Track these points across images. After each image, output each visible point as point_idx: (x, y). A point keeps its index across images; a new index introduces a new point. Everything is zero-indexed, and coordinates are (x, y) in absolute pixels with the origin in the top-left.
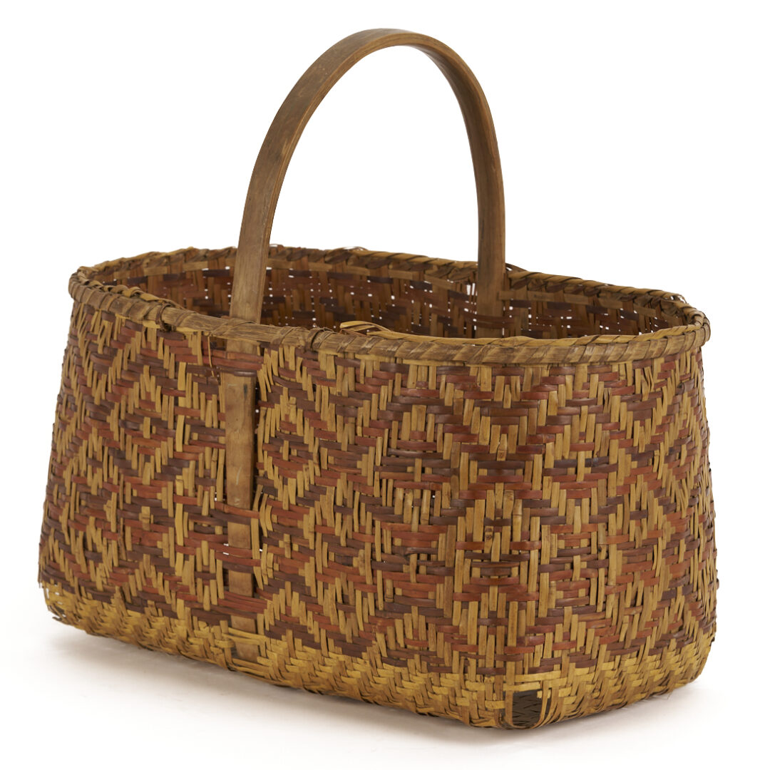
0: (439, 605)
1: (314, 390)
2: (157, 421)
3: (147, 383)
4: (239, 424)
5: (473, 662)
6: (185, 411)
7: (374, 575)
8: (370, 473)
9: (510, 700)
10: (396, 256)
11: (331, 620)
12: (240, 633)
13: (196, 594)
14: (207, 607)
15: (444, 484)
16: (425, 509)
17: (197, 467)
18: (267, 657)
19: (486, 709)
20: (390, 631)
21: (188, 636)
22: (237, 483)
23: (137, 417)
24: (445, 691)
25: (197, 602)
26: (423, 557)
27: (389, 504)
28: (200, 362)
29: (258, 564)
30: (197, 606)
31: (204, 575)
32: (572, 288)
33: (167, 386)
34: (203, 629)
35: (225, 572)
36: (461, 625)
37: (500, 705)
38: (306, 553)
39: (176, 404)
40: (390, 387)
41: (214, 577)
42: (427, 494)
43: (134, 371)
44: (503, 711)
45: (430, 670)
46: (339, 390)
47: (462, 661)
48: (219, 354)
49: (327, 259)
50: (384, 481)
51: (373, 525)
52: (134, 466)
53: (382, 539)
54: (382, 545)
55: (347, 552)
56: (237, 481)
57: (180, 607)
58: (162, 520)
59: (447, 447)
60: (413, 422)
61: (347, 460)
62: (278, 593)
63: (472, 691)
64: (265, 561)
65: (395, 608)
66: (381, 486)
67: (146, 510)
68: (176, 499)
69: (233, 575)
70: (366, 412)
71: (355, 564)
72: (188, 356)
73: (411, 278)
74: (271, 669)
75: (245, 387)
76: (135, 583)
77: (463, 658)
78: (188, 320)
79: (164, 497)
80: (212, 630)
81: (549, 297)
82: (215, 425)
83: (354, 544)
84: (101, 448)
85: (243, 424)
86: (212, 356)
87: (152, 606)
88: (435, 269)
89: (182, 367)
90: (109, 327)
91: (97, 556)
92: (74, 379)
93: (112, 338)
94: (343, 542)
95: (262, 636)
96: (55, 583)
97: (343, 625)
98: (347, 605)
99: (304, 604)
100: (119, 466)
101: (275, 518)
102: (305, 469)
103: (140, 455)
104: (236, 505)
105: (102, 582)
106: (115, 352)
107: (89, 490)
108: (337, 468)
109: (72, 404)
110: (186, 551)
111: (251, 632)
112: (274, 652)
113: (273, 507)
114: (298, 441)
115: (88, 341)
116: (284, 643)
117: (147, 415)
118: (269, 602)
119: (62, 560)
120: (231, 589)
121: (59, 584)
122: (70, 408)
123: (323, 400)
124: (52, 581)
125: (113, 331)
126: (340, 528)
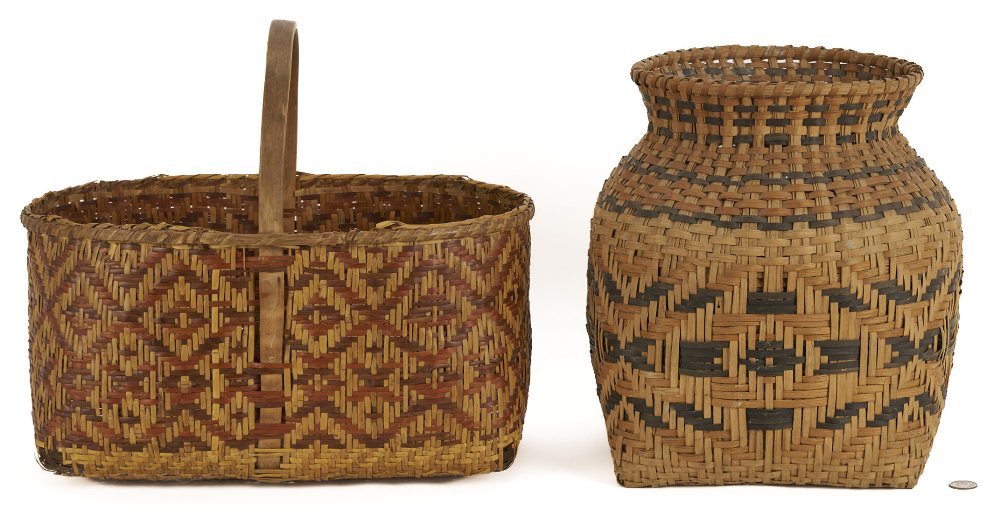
0: (454, 400)
1: (346, 272)
2: (193, 314)
3: (183, 289)
4: (274, 305)
5: (477, 433)
6: (217, 304)
7: (401, 390)
8: (399, 322)
9: (501, 453)
10: (196, 177)
11: (359, 426)
12: (266, 450)
13: (231, 430)
14: (239, 438)
15: (452, 320)
16: (442, 338)
17: (231, 341)
18: (290, 463)
19: (485, 462)
20: (413, 425)
21: (219, 461)
23: (174, 314)
24: (452, 457)
25: (231, 436)
26: (442, 370)
27: (415, 339)
28: (233, 267)
29: (289, 399)
30: (231, 438)
31: (239, 416)
32: (357, 182)
33: (204, 288)
34: (234, 453)
35: (257, 411)
36: (469, 411)
37: (495, 457)
38: (337, 384)
39: (210, 299)
40: (412, 262)
41: (246, 415)
42: (441, 328)
43: (168, 282)
44: (497, 462)
45: (443, 444)
46: (369, 269)
47: (470, 434)
48: (252, 259)
49: (137, 186)
50: (411, 325)
51: (402, 356)
52: (172, 349)
53: (410, 365)
54: (409, 368)
55: (378, 378)
56: (272, 345)
57: (215, 441)
58: (200, 383)
59: (453, 295)
60: (428, 281)
61: (376, 316)
62: (307, 416)
63: (476, 453)
64: (297, 397)
65: (418, 409)
66: (408, 329)
67: (185, 379)
68: (212, 366)
69: (265, 411)
70: (394, 282)
71: (386, 385)
72: (221, 264)
73: (208, 191)
74: (293, 472)
75: (279, 279)
76: (173, 432)
77: (470, 432)
78: (228, 240)
79: (202, 367)
80: (242, 453)
81: (339, 190)
82: (245, 310)
83: (384, 372)
84: (135, 341)
85: (278, 304)
86: (246, 262)
87: (188, 446)
88: (229, 182)
89: (216, 273)
90: (133, 254)
91: (134, 420)
92: (93, 296)
93: (138, 261)
94: (374, 372)
95: (287, 449)
96: (79, 447)
97: (370, 428)
98: (375, 414)
99: (333, 420)
100: (156, 351)
101: (306, 365)
102: (337, 328)
103: (177, 341)
104: (270, 362)
105: (137, 438)
106: (144, 271)
107: (123, 374)
108: (368, 322)
109: (93, 315)
110: (222, 402)
111: (277, 448)
112: (297, 459)
113: (303, 357)
114: (328, 310)
115: (108, 267)
116: (310, 450)
117: (183, 312)
118: (297, 424)
119: (89, 429)
120: (262, 421)
121: (83, 447)
122: (89, 318)
123: (354, 279)
124: (75, 446)
125: (139, 256)
126: (370, 363)
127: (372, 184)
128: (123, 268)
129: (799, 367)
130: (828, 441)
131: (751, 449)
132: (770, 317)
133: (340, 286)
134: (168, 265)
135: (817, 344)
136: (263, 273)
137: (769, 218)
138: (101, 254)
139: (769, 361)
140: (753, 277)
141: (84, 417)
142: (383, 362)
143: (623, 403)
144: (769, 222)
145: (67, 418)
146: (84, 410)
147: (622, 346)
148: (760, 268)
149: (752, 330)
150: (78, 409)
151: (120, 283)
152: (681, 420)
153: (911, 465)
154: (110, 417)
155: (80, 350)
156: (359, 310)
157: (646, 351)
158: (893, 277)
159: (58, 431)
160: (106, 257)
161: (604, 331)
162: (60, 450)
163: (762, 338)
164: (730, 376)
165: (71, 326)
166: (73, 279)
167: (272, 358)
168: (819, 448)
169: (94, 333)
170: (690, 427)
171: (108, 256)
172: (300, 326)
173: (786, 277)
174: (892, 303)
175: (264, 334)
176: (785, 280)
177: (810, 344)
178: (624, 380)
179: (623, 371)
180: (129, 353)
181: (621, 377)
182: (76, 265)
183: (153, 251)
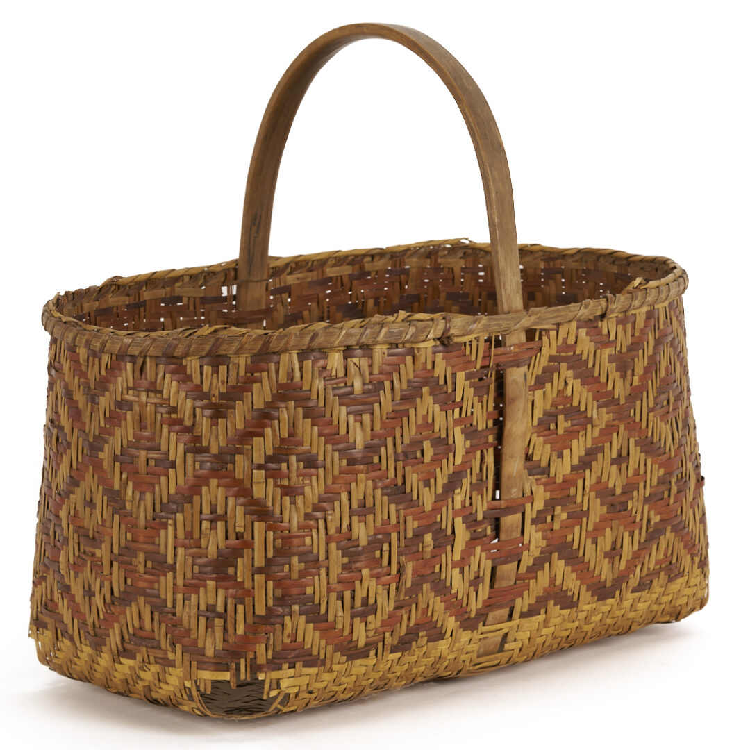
1: (595, 354)
2: (436, 441)
3: (427, 404)
4: (521, 413)
6: (460, 421)
7: (643, 510)
8: (645, 417)
11: (596, 571)
12: (493, 627)
13: (467, 603)
14: (473, 613)
16: (676, 434)
17: (471, 474)
18: (515, 639)
22: (514, 474)
23: (417, 443)
25: (466, 612)
26: (676, 479)
27: (658, 439)
28: (478, 365)
29: (527, 547)
30: (466, 616)
31: (477, 581)
33: (447, 401)
34: (465, 637)
35: (494, 570)
38: (579, 515)
39: (453, 415)
40: (653, 332)
41: (483, 579)
42: (674, 420)
43: (411, 396)
45: (669, 580)
46: (619, 348)
47: (691, 561)
48: (501, 350)
50: (655, 419)
51: (646, 464)
52: (415, 495)
53: (653, 474)
54: (651, 479)
55: (623, 499)
56: (515, 472)
57: (451, 623)
58: (444, 540)
60: (665, 358)
61: (623, 413)
62: (543, 568)
64: (535, 542)
65: (654, 535)
66: (653, 426)
67: (428, 538)
68: (455, 513)
69: (501, 569)
70: (641, 362)
71: (630, 506)
72: (467, 363)
75: (525, 376)
76: (409, 619)
77: (692, 558)
79: (445, 516)
80: (471, 635)
82: (485, 426)
83: (629, 489)
84: (372, 492)
86: (493, 355)
87: (421, 637)
89: (461, 376)
90: (364, 363)
91: (368, 609)
92: (310, 435)
93: (371, 374)
94: (618, 491)
95: (516, 621)
96: (292, 666)
97: (605, 571)
98: (614, 552)
99: (569, 568)
100: (397, 504)
101: (548, 495)
102: (582, 436)
103: (420, 482)
104: (512, 496)
105: (367, 637)
106: (379, 386)
107: (356, 543)
108: (616, 423)
109: (310, 462)
110: (462, 565)
111: (505, 622)
112: (524, 631)
113: (545, 485)
114: (574, 412)
115: (330, 388)
116: (541, 617)
117: (426, 439)
118: (532, 582)
119: (310, 636)
120: (496, 586)
121: (298, 665)
122: (304, 468)
123: (604, 362)
124: (286, 666)
125: (371, 366)
126: (615, 479)
127: (352, 263)
128: (353, 386)
133: (587, 377)
134: (408, 371)
136: (511, 369)
138: (316, 370)
141: (303, 618)
142: (627, 476)
145: (277, 626)
146: (304, 608)
150: (296, 608)
151: (349, 409)
154: (337, 612)
155: (293, 518)
156: (606, 407)
159: (261, 648)
160: (325, 374)
162: (261, 677)
165: (276, 486)
166: (275, 413)
167: (515, 490)
169: (314, 489)
171: (328, 372)
172: (541, 439)
175: (507, 457)
180: (364, 510)
182: (275, 392)
183: (388, 356)
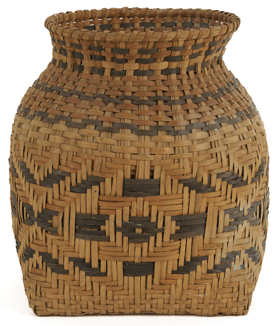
129: (159, 235)
130: (179, 282)
131: (125, 288)
132: (140, 199)
135: (173, 218)
137: (140, 126)
139: (139, 231)
140: (128, 169)
143: (36, 256)
144: (140, 129)
147: (36, 215)
148: (134, 163)
149: (127, 209)
152: (77, 268)
153: (240, 300)
157: (52, 220)
158: (231, 168)
161: (23, 203)
163: (134, 214)
164: (110, 241)
168: (173, 286)
170: (83, 273)
173: (152, 169)
174: (230, 186)
176: (152, 171)
177: (168, 219)
178: (37, 239)
179: (36, 233)
181: (35, 237)
